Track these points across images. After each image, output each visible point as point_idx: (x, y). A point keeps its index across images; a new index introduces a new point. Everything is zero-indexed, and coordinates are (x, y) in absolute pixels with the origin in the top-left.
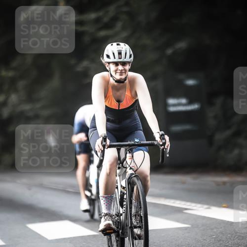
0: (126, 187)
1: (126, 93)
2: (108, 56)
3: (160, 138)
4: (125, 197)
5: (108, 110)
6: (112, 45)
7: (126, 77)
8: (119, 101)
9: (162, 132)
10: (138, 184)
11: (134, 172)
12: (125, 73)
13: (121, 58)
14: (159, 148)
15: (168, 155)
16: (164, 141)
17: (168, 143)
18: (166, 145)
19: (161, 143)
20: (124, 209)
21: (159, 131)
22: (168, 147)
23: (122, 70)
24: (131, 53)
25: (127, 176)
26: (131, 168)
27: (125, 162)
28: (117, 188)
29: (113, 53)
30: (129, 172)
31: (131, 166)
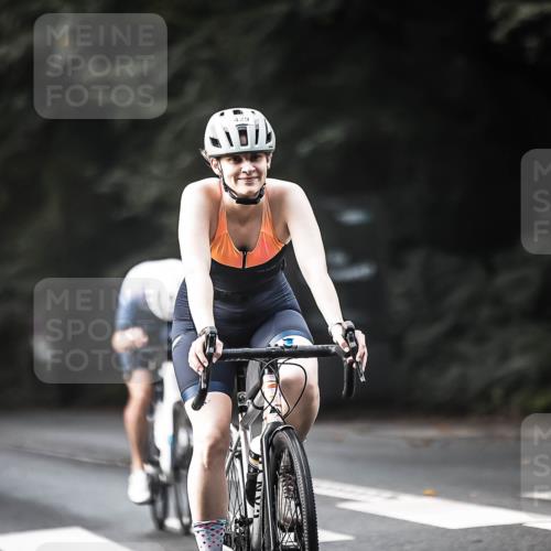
0: (262, 456)
1: (262, 230)
2: (215, 142)
3: (345, 337)
4: (260, 478)
5: (217, 271)
6: (222, 114)
7: (262, 190)
8: (244, 249)
9: (350, 324)
10: (291, 446)
11: (280, 420)
12: (259, 177)
13: (247, 144)
14: (342, 362)
15: (363, 379)
16: (353, 344)
17: (363, 349)
18: (358, 355)
20: (257, 507)
21: (342, 321)
22: (362, 357)
23: (250, 173)
24: (270, 129)
25: (265, 428)
26: (273, 410)
27: (260, 393)
28: (240, 457)
29: (228, 134)
30: (270, 418)
31: (273, 404)
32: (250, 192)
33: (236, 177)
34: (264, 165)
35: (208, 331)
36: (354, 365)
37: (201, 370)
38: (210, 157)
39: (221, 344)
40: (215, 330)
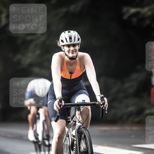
0: (76, 136)
1: (77, 67)
2: (62, 41)
3: (101, 99)
4: (75, 143)
5: (63, 80)
6: (65, 33)
7: (77, 55)
8: (71, 73)
9: (102, 95)
10: (85, 133)
11: (81, 125)
12: (76, 52)
13: (72, 42)
14: (100, 107)
15: (106, 112)
16: (103, 102)
17: (106, 103)
18: (105, 105)
19: (102, 103)
20: (74, 151)
21: (100, 95)
22: (106, 106)
23: (73, 50)
24: (79, 37)
25: (77, 127)
26: (79, 122)
27: (75, 117)
28: (68, 136)
29: (66, 39)
30: (78, 124)
31: (79, 120)
32: (73, 56)
33: (69, 52)
34: (77, 48)
35: (60, 98)
36: (104, 108)
37: (58, 110)
38: (61, 45)
39: (64, 102)
40: (62, 98)
